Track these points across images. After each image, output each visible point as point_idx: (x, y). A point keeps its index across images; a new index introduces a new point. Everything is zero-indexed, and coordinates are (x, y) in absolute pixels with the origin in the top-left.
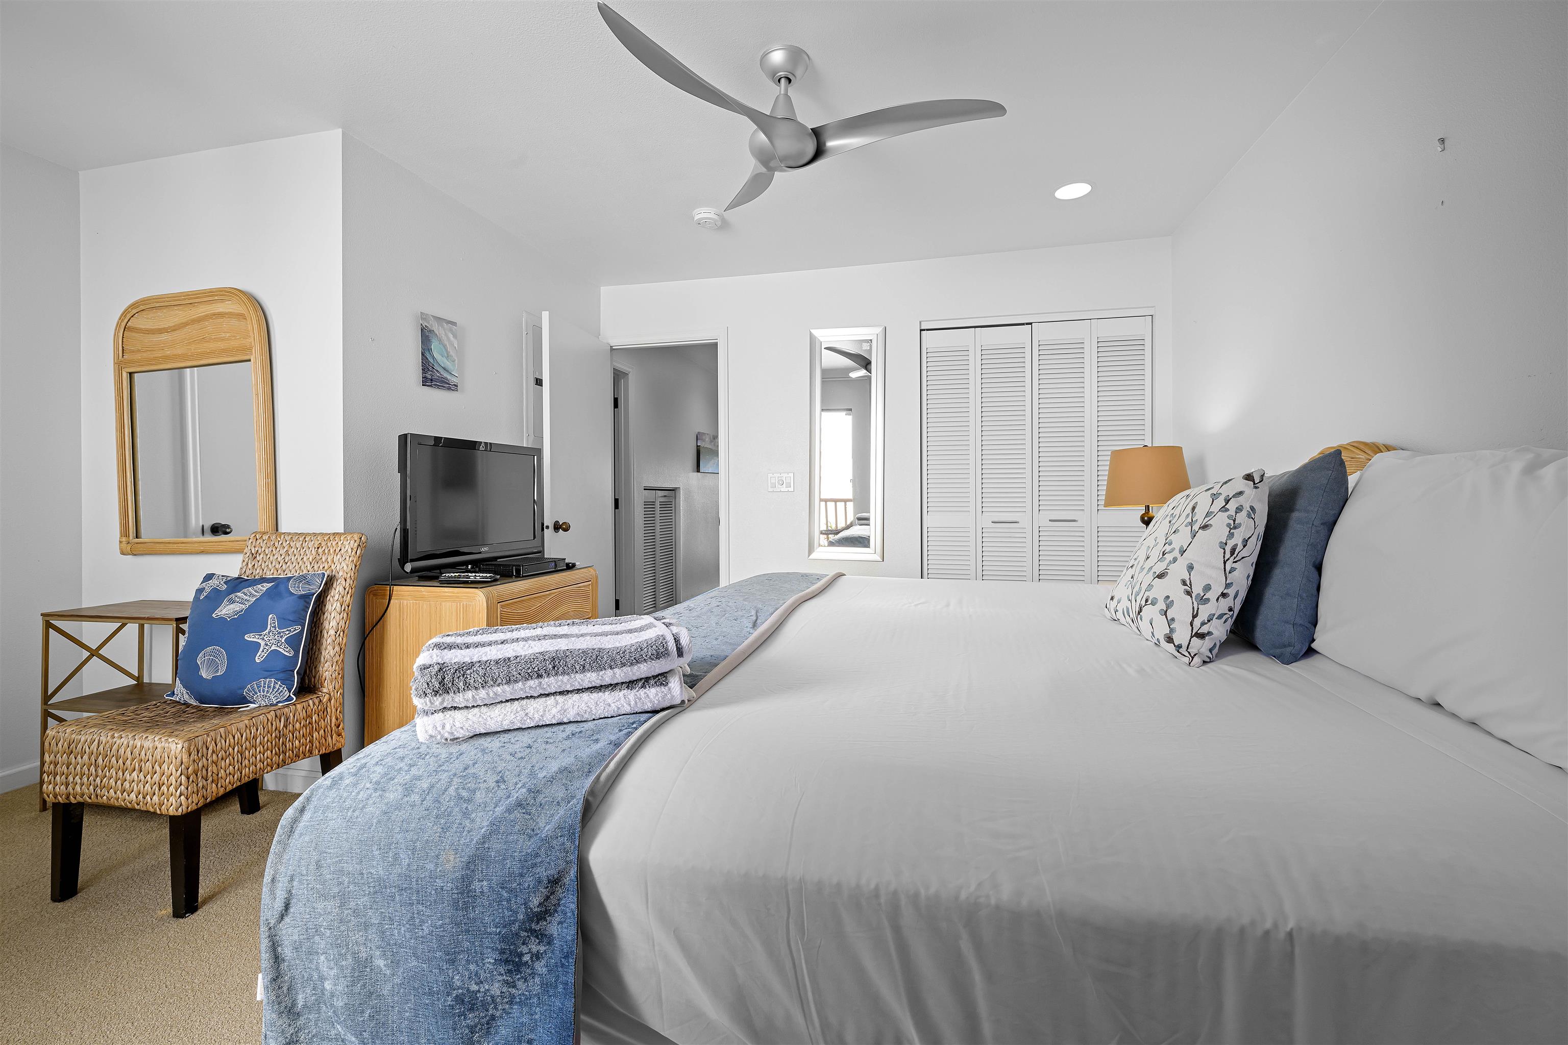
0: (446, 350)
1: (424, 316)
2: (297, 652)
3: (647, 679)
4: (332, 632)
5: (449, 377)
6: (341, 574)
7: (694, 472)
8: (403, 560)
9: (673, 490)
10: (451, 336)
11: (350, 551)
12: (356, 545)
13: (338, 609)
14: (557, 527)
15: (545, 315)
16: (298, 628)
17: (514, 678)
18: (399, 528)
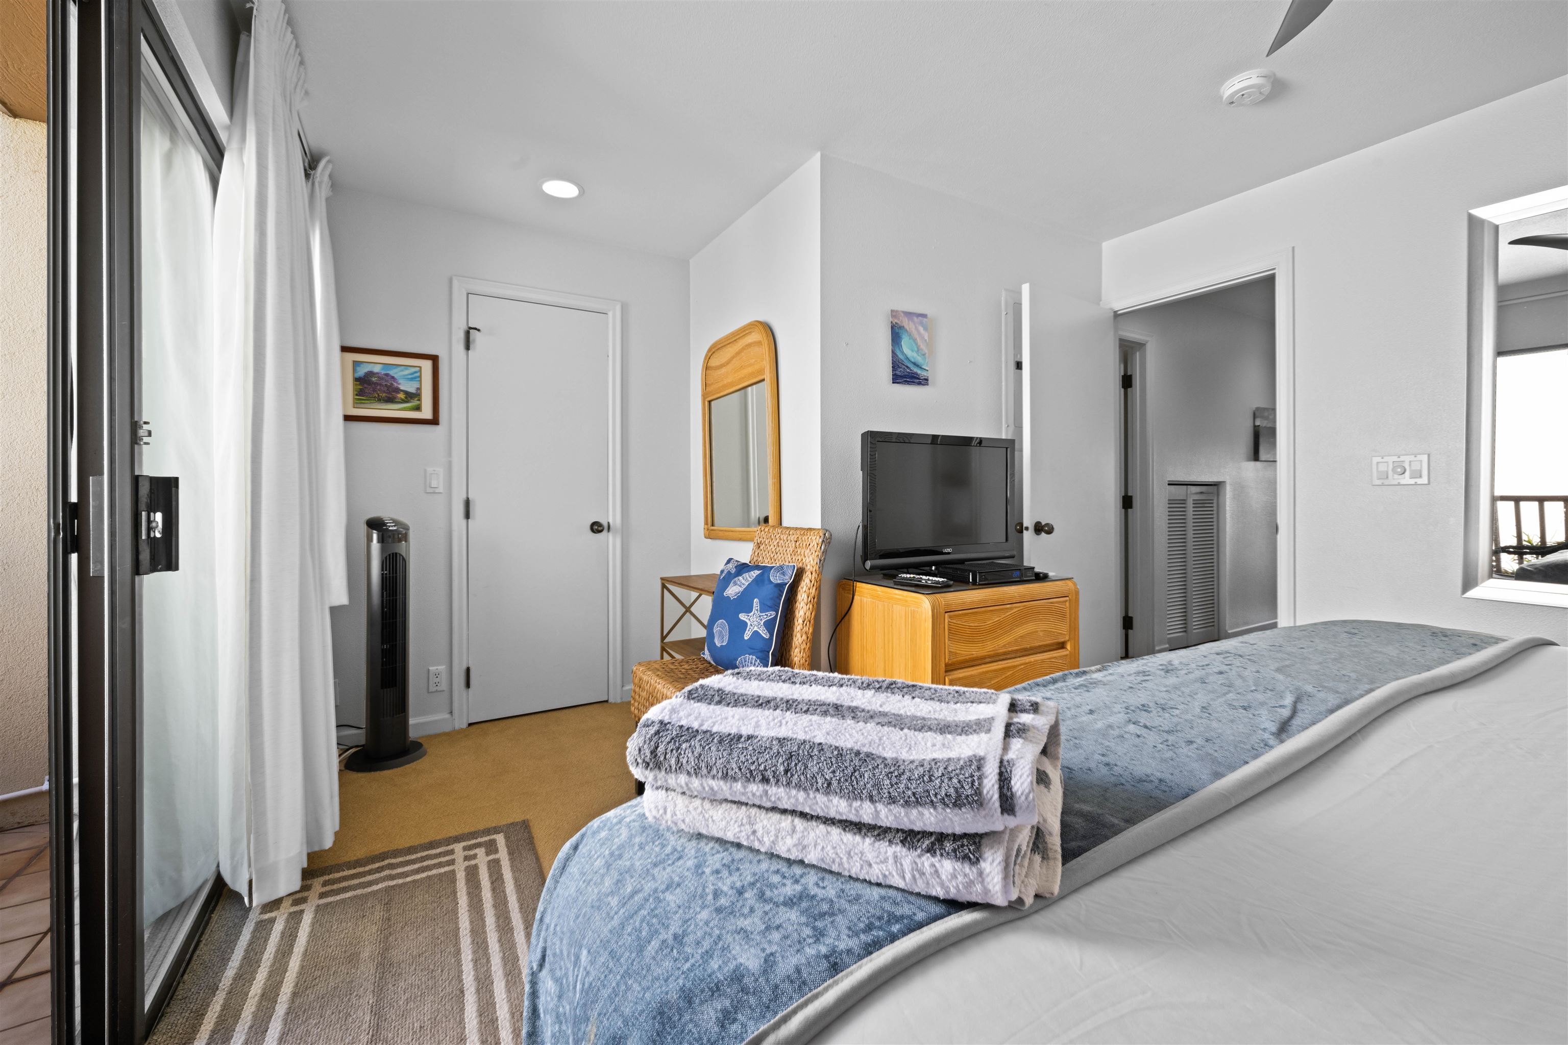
0: (916, 344)
1: (894, 313)
2: (772, 635)
3: (941, 837)
4: (800, 621)
5: (919, 372)
6: (808, 567)
7: (1249, 460)
8: (865, 558)
9: (1215, 485)
10: (921, 329)
11: (816, 546)
12: (821, 540)
13: (805, 600)
14: (1039, 528)
15: (1026, 289)
16: (773, 613)
17: (733, 773)
18: (861, 527)
